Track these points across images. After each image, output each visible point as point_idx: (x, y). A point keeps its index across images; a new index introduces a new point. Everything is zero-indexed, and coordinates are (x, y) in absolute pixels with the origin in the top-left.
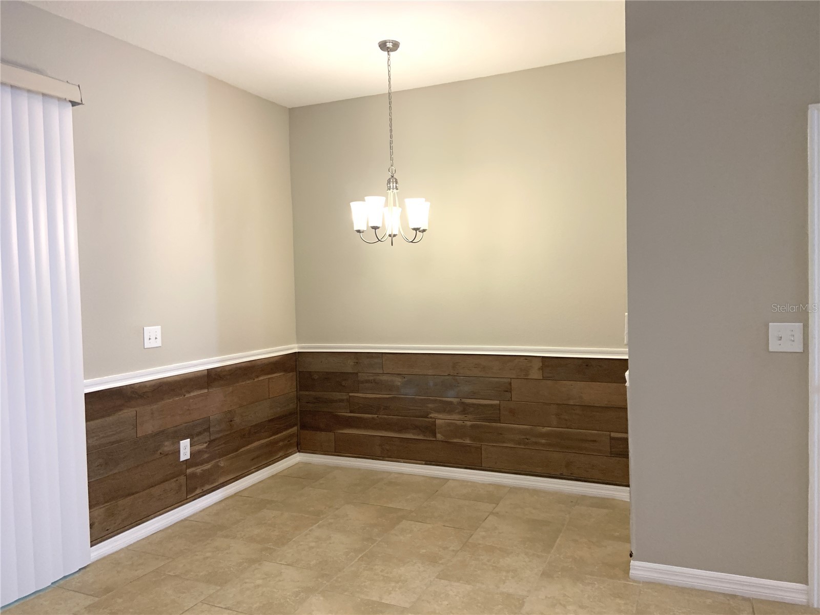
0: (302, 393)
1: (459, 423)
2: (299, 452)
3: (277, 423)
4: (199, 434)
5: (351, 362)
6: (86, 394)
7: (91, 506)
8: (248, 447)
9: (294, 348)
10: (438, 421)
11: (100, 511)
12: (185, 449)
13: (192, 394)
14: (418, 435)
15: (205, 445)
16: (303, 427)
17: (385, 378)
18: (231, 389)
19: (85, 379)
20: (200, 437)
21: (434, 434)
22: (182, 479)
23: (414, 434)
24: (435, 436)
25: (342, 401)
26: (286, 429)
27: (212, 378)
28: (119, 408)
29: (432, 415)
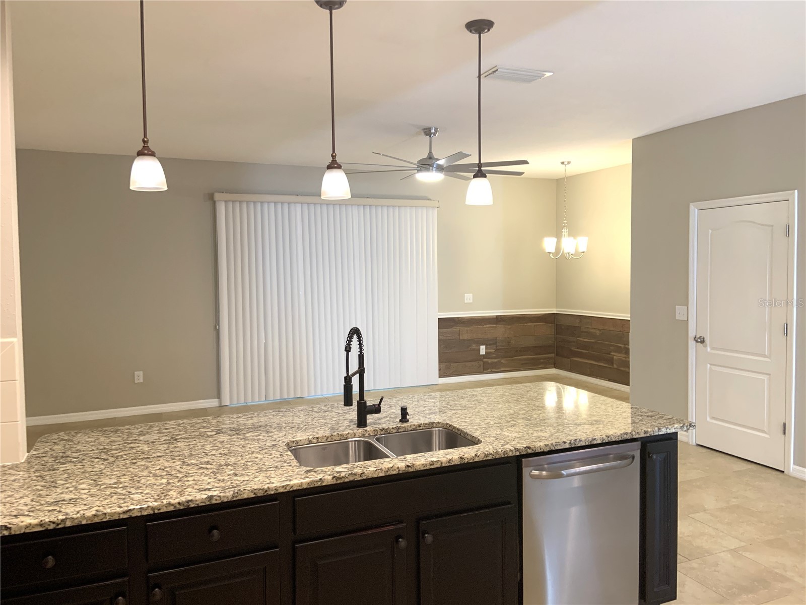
0: (558, 336)
1: (624, 359)
2: (555, 368)
3: (539, 349)
4: (490, 345)
5: (578, 321)
6: (440, 319)
7: (439, 362)
8: (520, 357)
9: (554, 311)
10: (615, 357)
11: (443, 365)
12: (483, 350)
13: (487, 326)
14: (606, 364)
15: (494, 351)
16: (558, 354)
17: (592, 330)
18: (509, 327)
19: (438, 312)
20: (491, 346)
21: (612, 364)
22: (481, 363)
23: (604, 364)
24: (613, 366)
25: (573, 342)
26: (546, 354)
27: (498, 320)
28: (453, 326)
29: (612, 353)
